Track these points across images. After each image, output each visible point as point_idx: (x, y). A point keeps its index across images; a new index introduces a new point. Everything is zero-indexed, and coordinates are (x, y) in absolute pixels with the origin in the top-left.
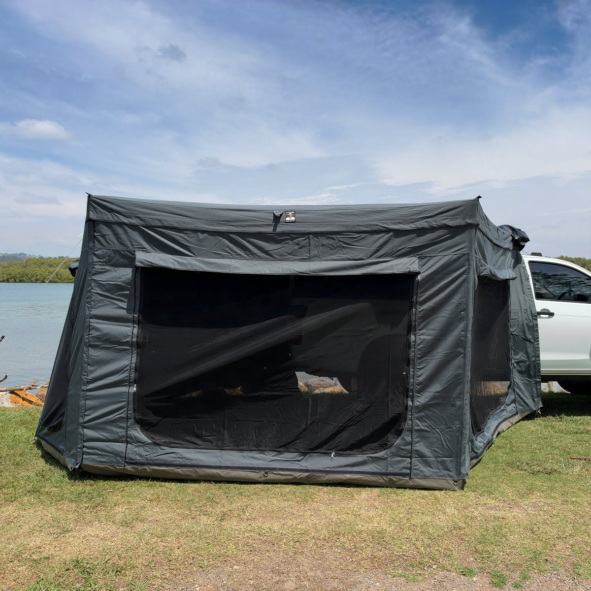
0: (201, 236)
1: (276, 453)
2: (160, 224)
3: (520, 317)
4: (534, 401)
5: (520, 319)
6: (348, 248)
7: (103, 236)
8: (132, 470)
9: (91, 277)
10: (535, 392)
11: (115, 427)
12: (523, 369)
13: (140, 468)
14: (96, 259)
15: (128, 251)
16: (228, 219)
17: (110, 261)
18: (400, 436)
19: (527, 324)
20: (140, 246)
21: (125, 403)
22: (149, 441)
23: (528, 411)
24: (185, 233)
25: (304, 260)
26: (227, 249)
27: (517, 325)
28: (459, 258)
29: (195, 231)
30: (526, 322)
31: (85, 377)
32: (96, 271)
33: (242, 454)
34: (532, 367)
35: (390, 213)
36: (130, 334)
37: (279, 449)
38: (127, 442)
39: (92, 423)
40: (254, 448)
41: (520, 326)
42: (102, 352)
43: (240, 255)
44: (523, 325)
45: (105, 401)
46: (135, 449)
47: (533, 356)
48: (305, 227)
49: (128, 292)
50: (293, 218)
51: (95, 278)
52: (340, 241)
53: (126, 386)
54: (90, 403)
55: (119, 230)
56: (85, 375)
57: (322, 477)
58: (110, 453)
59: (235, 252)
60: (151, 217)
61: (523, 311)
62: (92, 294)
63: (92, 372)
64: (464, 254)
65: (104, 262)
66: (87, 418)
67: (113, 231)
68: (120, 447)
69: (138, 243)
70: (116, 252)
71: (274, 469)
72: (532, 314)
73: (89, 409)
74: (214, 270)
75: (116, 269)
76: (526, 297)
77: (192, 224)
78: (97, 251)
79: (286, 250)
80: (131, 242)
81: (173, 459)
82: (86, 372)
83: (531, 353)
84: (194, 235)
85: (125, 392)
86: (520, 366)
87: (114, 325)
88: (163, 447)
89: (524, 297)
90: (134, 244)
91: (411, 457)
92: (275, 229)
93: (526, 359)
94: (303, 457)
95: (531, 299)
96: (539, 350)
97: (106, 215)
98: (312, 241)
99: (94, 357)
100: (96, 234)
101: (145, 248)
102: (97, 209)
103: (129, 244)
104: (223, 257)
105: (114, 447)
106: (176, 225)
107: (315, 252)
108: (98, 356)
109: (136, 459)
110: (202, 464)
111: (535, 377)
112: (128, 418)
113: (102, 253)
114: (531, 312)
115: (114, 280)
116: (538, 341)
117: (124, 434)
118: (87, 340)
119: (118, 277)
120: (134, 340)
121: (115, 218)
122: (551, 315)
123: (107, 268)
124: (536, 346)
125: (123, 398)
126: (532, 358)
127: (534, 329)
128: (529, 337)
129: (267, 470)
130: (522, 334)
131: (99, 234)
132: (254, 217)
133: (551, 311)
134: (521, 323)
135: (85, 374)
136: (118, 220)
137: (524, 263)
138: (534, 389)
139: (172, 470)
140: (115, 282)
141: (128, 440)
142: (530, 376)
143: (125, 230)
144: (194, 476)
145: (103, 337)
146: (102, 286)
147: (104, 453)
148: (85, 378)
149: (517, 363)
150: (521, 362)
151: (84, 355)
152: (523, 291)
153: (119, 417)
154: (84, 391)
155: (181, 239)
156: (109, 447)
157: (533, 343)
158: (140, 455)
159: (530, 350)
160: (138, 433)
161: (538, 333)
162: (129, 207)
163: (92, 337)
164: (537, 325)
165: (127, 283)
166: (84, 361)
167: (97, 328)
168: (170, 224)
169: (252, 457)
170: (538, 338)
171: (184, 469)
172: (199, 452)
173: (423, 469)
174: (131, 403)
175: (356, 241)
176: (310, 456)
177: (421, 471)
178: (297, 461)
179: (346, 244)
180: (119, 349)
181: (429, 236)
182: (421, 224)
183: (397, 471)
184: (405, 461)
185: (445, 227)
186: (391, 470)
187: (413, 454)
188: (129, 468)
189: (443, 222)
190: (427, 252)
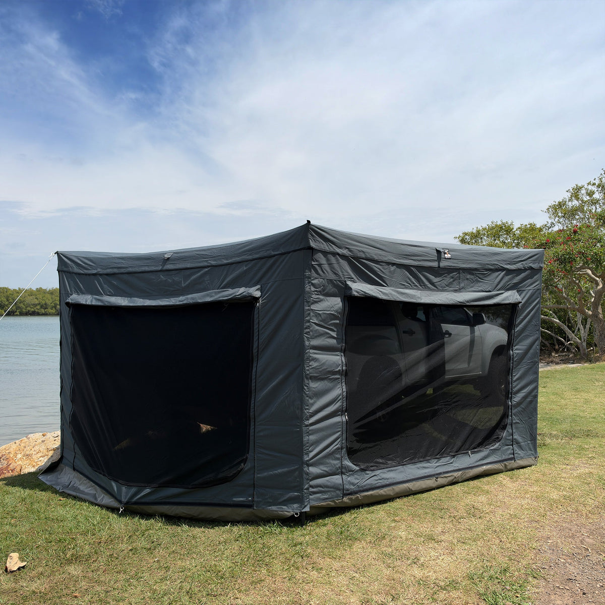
0: (393, 268)
1: (436, 460)
2: (363, 256)
6: (481, 282)
7: (320, 265)
8: (347, 501)
9: (309, 306)
11: (333, 460)
13: (353, 497)
14: (313, 289)
15: (340, 281)
16: (409, 254)
17: (324, 290)
18: (505, 429)
20: (349, 276)
21: (339, 433)
22: (358, 468)
24: (381, 265)
25: (456, 291)
26: (409, 280)
28: (536, 292)
29: (388, 263)
31: (307, 410)
32: (313, 300)
33: (416, 466)
36: (340, 363)
37: (438, 456)
38: (342, 473)
39: (315, 459)
40: (422, 459)
42: (319, 383)
43: (416, 286)
45: (325, 433)
46: (349, 479)
48: (457, 263)
49: (338, 321)
50: (449, 256)
51: (313, 307)
52: (477, 276)
53: (339, 415)
54: (312, 438)
55: (333, 260)
56: (307, 409)
57: (469, 473)
58: (331, 488)
59: (414, 283)
60: (358, 249)
62: (310, 324)
63: (312, 404)
64: (538, 289)
65: (320, 291)
66: (311, 455)
67: (328, 260)
68: (337, 479)
69: (348, 273)
70: (330, 281)
71: (440, 474)
73: (312, 445)
75: (328, 298)
77: (385, 257)
78: (313, 280)
79: (445, 283)
80: (342, 272)
81: (376, 482)
82: (308, 406)
84: (386, 267)
85: (339, 422)
87: (322, 354)
88: (368, 472)
90: (345, 274)
91: (512, 445)
92: (439, 264)
94: (453, 459)
97: (323, 244)
98: (461, 275)
99: (314, 389)
100: (313, 263)
101: (352, 278)
102: (316, 237)
103: (340, 273)
104: (406, 288)
105: (333, 480)
106: (376, 258)
107: (462, 285)
108: (317, 387)
109: (351, 489)
110: (395, 481)
112: (342, 448)
113: (319, 283)
115: (328, 309)
117: (340, 465)
118: (308, 372)
119: (331, 306)
120: (344, 368)
121: (330, 247)
123: (321, 297)
125: (337, 429)
129: (437, 476)
131: (316, 263)
132: (424, 253)
135: (307, 407)
136: (333, 250)
139: (378, 493)
140: (329, 311)
141: (342, 471)
143: (337, 260)
145: (321, 368)
146: (318, 316)
147: (326, 489)
148: (308, 413)
151: (305, 388)
153: (336, 448)
154: (307, 426)
155: (378, 270)
156: (329, 482)
158: (353, 484)
160: (347, 462)
162: (340, 238)
163: (312, 368)
165: (339, 313)
166: (306, 394)
167: (316, 358)
168: (371, 256)
169: (424, 467)
171: (386, 489)
172: (389, 471)
173: (519, 452)
174: (345, 432)
175: (486, 277)
176: (457, 458)
177: (519, 454)
178: (451, 463)
179: (480, 278)
180: (332, 379)
181: (523, 275)
182: (519, 266)
183: (507, 457)
184: (510, 448)
185: (531, 268)
186: (504, 457)
187: (514, 442)
188: (345, 499)
189: (530, 265)
190: (521, 287)
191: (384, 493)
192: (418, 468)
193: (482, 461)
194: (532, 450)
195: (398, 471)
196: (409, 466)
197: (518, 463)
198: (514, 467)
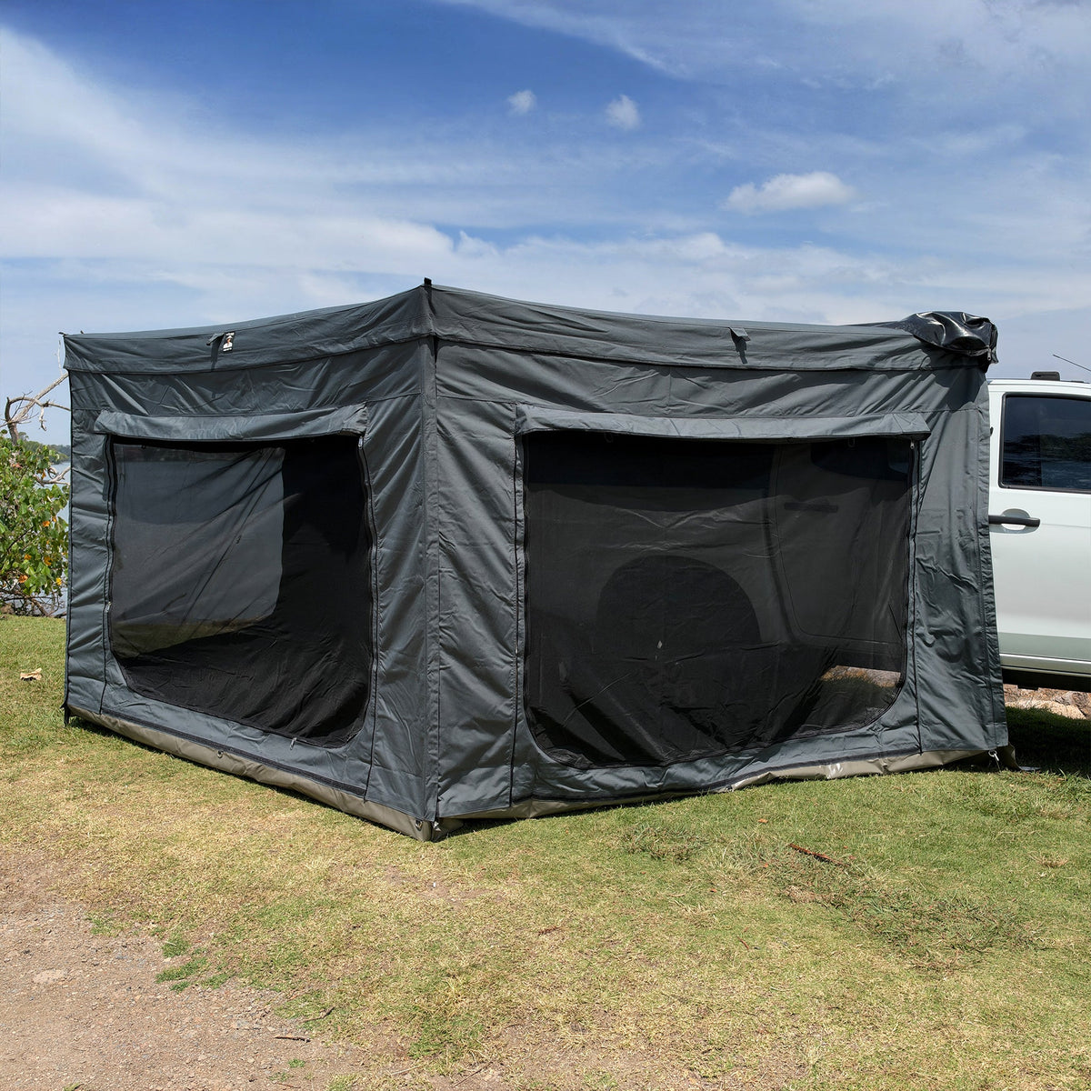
0: (150, 383)
1: (239, 725)
2: (118, 369)
3: (945, 529)
4: (985, 728)
5: (945, 533)
6: (288, 390)
7: (77, 391)
8: (105, 720)
10: (988, 708)
11: (95, 658)
12: (954, 651)
13: (113, 720)
14: (75, 425)
15: (97, 411)
16: (172, 354)
17: (87, 426)
18: (362, 723)
19: (961, 546)
20: (104, 403)
21: (101, 626)
22: (125, 684)
23: (961, 748)
24: (139, 381)
25: (246, 414)
26: (175, 401)
27: (935, 547)
29: (146, 376)
30: (960, 539)
32: (75, 441)
33: (207, 720)
34: (976, 647)
35: (328, 325)
36: (106, 529)
37: (243, 721)
38: (106, 682)
39: (76, 650)
41: (944, 549)
42: (84, 553)
43: (186, 409)
44: (951, 547)
45: (85, 621)
46: (112, 693)
47: (978, 623)
48: (242, 358)
49: (102, 469)
50: (231, 345)
51: (76, 450)
52: (279, 380)
53: (101, 602)
54: (74, 623)
55: (88, 382)
57: (272, 774)
58: (90, 693)
59: (183, 405)
60: (111, 359)
61: (955, 514)
62: (74, 474)
63: (76, 580)
66: (71, 643)
67: (84, 383)
68: (99, 686)
69: (103, 397)
70: (89, 413)
71: (230, 749)
72: (976, 523)
73: (74, 631)
74: (156, 436)
75: (91, 437)
76: (970, 481)
77: (142, 365)
78: (74, 412)
79: (229, 399)
80: (97, 397)
81: (143, 714)
83: (973, 616)
84: (145, 382)
85: (101, 612)
86: (945, 643)
87: (92, 516)
88: (138, 696)
89: (965, 481)
90: (99, 399)
91: (370, 763)
92: (213, 365)
93: (960, 628)
94: (263, 737)
95: (982, 485)
96: (994, 610)
98: (251, 381)
99: (77, 561)
100: (72, 389)
101: (108, 405)
102: (71, 354)
103: (96, 399)
104: (172, 414)
105: (93, 686)
106: (130, 369)
107: (256, 401)
108: (81, 559)
109: (112, 706)
111: (986, 672)
112: (105, 648)
113: (79, 416)
114: (975, 516)
115: (92, 453)
116: (992, 587)
117: (102, 669)
119: (94, 448)
120: (110, 539)
121: (84, 364)
122: (1033, 524)
123: (85, 436)
124: (985, 598)
125: (99, 620)
126: (975, 626)
127: (981, 558)
128: (967, 574)
129: (222, 748)
130: (950, 569)
132: (194, 347)
133: (1033, 516)
134: (945, 541)
136: (87, 368)
137: (987, 400)
138: (985, 701)
139: (138, 728)
140: (93, 455)
141: (106, 678)
142: (972, 669)
143: (92, 382)
144: (156, 743)
145: (83, 532)
146: (82, 462)
147: (86, 693)
149: (938, 634)
150: (949, 633)
152: (966, 467)
153: (98, 646)
155: (135, 389)
156: (90, 685)
157: (976, 591)
158: (115, 702)
159: (969, 606)
160: (117, 672)
161: (991, 568)
162: (92, 347)
163: (74, 531)
164: (989, 548)
165: (101, 457)
167: (78, 518)
169: (215, 727)
170: (991, 579)
171: (149, 730)
172: (167, 708)
173: (383, 789)
174: (106, 627)
175: (297, 378)
176: (271, 738)
177: (380, 791)
178: (256, 742)
179: (287, 384)
180: (98, 550)
181: (372, 364)
182: (360, 341)
183: (352, 783)
184: (364, 768)
185: (386, 343)
186: (346, 780)
187: (372, 757)
188: (104, 717)
189: (384, 334)
190: (374, 393)
191: (146, 735)
192: (208, 725)
193: (306, 765)
194: (417, 798)
195: (180, 714)
196: (199, 716)
197: (370, 809)
198: (360, 812)
